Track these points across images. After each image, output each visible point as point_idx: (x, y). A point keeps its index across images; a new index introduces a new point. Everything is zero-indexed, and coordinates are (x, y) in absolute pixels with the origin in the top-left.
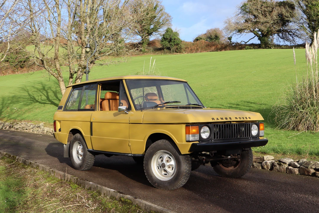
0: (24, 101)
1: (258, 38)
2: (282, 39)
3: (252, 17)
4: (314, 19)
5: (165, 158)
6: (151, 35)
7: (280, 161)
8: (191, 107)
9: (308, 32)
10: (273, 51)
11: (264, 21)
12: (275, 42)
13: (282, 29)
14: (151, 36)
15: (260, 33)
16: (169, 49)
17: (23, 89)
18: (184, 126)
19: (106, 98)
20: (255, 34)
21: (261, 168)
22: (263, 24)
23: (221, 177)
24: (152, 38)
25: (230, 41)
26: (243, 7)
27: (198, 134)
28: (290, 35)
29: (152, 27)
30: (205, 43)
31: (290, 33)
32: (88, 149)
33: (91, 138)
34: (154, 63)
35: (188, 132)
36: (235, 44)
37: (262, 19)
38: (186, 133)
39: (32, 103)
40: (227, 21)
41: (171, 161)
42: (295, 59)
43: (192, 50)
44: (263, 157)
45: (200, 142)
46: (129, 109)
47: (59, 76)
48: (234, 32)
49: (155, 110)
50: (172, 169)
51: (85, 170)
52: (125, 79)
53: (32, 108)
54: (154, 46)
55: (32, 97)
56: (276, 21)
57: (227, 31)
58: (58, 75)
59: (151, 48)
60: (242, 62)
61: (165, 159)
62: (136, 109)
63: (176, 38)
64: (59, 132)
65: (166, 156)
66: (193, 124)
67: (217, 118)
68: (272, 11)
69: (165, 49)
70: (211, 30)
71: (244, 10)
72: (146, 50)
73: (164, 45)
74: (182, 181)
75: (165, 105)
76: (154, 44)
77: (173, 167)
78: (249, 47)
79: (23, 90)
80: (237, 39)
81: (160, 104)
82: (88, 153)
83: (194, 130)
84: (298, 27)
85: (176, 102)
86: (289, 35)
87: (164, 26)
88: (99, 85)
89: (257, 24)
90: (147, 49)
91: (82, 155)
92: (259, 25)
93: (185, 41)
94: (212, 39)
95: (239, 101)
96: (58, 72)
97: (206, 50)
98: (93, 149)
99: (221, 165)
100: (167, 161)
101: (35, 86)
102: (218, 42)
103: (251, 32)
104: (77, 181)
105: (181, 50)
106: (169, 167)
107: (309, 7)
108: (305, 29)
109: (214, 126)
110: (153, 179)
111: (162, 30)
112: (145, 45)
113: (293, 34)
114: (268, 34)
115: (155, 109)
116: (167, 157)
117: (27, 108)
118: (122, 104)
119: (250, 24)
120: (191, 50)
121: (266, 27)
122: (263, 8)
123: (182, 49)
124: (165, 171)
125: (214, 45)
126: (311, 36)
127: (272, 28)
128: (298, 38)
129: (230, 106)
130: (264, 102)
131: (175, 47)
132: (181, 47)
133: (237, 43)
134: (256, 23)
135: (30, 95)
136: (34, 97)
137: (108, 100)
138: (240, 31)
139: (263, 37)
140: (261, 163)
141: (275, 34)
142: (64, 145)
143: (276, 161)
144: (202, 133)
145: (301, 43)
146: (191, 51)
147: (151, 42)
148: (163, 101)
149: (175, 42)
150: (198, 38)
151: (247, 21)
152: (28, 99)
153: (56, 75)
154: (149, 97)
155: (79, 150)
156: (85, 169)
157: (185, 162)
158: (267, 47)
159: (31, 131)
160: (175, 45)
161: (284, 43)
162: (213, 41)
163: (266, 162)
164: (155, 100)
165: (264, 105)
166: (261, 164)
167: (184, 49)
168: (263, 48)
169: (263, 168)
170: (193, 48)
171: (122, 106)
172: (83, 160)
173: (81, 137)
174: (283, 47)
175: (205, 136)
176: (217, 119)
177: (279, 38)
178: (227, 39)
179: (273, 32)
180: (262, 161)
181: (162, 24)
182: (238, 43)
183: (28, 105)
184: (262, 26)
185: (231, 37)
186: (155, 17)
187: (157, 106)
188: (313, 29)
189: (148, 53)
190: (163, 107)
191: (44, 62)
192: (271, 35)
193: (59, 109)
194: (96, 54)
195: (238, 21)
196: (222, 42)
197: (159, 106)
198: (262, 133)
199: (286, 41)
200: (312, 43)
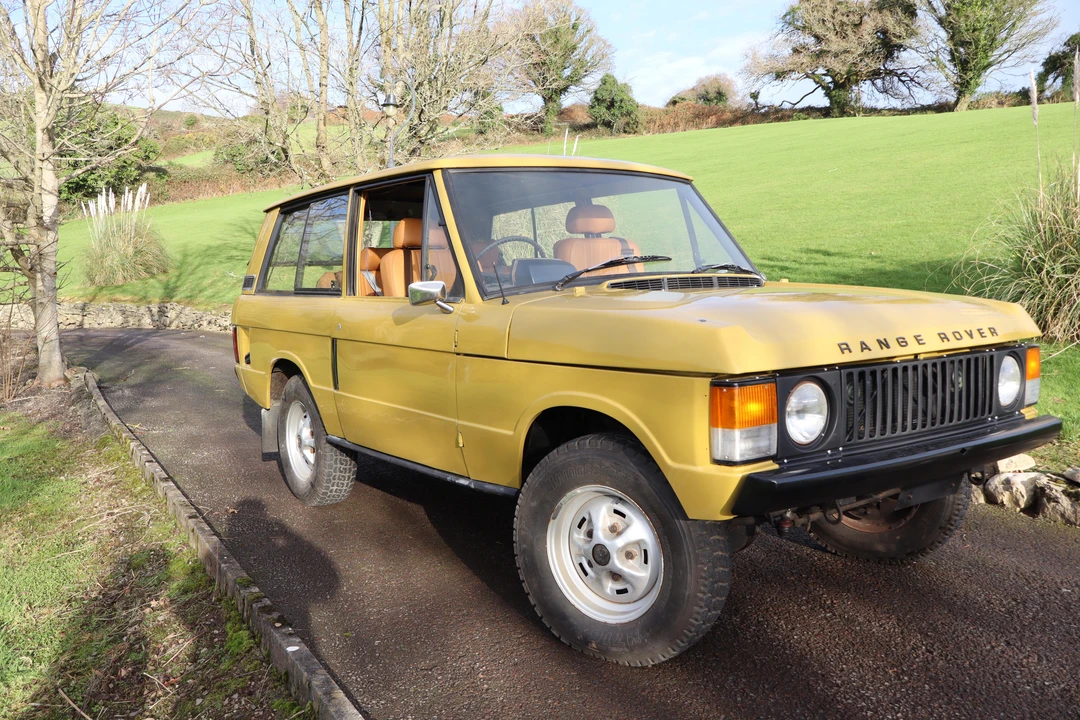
1: (824, 92)
2: (882, 93)
3: (811, 40)
4: (967, 40)
5: (599, 518)
6: (566, 93)
9: (950, 73)
10: (860, 120)
11: (841, 48)
12: (866, 101)
13: (882, 68)
14: (564, 95)
15: (829, 79)
16: (608, 125)
18: (703, 386)
19: (396, 245)
20: (817, 83)
21: (982, 500)
22: (836, 55)
25: (756, 102)
26: (788, 17)
27: (775, 426)
28: (903, 82)
29: (569, 74)
30: (694, 108)
31: (903, 78)
32: (327, 435)
33: (334, 397)
35: (722, 417)
36: (766, 108)
37: (835, 44)
40: (748, 51)
43: (662, 125)
45: (781, 465)
46: (457, 291)
48: (765, 80)
49: (566, 297)
50: (646, 562)
54: (573, 119)
56: (871, 47)
57: (749, 77)
59: (566, 125)
60: (794, 148)
62: (483, 293)
63: (625, 98)
64: (248, 366)
67: (863, 343)
68: (860, 23)
69: (599, 127)
70: (707, 78)
71: (790, 24)
72: (554, 130)
73: (597, 115)
76: (571, 115)
77: (646, 552)
78: (801, 115)
81: (588, 270)
82: (329, 448)
83: (753, 406)
84: (923, 60)
85: (654, 259)
86: (900, 83)
87: (596, 70)
89: (822, 57)
90: (556, 126)
92: (828, 60)
94: (709, 100)
97: (698, 127)
98: (344, 438)
102: (725, 107)
103: (807, 77)
105: (637, 127)
106: (629, 555)
107: (955, 9)
108: (941, 67)
111: (592, 81)
112: (553, 119)
113: (912, 80)
114: (849, 81)
115: (567, 291)
118: (434, 270)
119: (804, 59)
120: (660, 127)
121: (844, 63)
122: (839, 17)
123: (640, 126)
124: (616, 576)
125: (714, 114)
126: (958, 83)
127: (860, 65)
128: (921, 90)
131: (624, 120)
132: (637, 119)
133: (773, 106)
134: (821, 54)
137: (401, 251)
138: (780, 75)
139: (837, 91)
140: (984, 483)
141: (866, 82)
142: (263, 410)
144: (790, 415)
145: (930, 103)
146: (662, 128)
147: (566, 111)
149: (622, 107)
150: (677, 99)
151: (798, 50)
155: (302, 431)
158: (846, 115)
160: (622, 115)
161: (886, 102)
162: (713, 104)
167: (645, 124)
168: (836, 117)
169: (991, 499)
170: (665, 123)
172: (319, 467)
173: (305, 389)
176: (864, 347)
177: (876, 91)
178: (748, 97)
179: (861, 77)
181: (591, 66)
184: (836, 62)
185: (759, 92)
186: (574, 48)
187: (572, 280)
188: (963, 65)
189: (559, 135)
190: (600, 283)
191: (290, 153)
192: (857, 85)
193: (245, 286)
194: (422, 132)
195: (775, 52)
196: (733, 105)
197: (583, 279)
198: (1033, 390)
199: (891, 99)
200: (958, 100)
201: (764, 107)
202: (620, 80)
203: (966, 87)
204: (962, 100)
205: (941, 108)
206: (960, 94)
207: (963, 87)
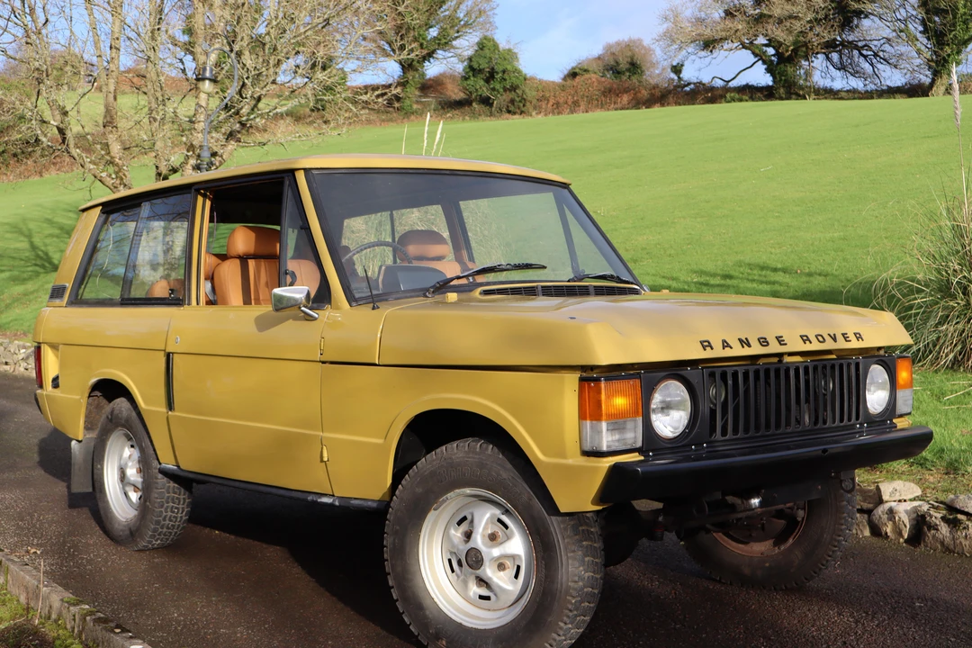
0: (13, 266)
1: (765, 66)
2: (839, 69)
3: (747, 2)
4: (942, 7)
5: (480, 522)
6: (432, 60)
7: (951, 508)
8: (592, 290)
9: (923, 48)
10: (810, 105)
11: (787, 13)
12: (819, 79)
13: (839, 38)
14: (429, 61)
15: (771, 51)
16: (486, 102)
17: (15, 227)
18: (571, 381)
19: (233, 253)
20: (755, 55)
21: (867, 533)
22: (780, 21)
23: (718, 586)
24: (432, 69)
25: (679, 77)
27: (640, 420)
28: (865, 57)
29: (435, 34)
30: (599, 82)
31: (864, 52)
32: (160, 464)
33: (167, 418)
34: (438, 136)
35: (590, 410)
36: (692, 86)
37: (780, 7)
38: (582, 416)
39: (37, 274)
40: (667, 13)
41: (508, 538)
42: (958, 105)
43: (557, 105)
44: (878, 489)
45: (646, 456)
46: (322, 297)
47: (120, 184)
48: (690, 50)
49: (437, 303)
50: (516, 576)
51: (153, 549)
52: (304, 169)
53: (37, 291)
54: (441, 93)
55: (40, 253)
56: (823, 12)
57: (669, 46)
58: (117, 177)
59: (430, 100)
61: (481, 530)
62: (351, 299)
63: (509, 67)
64: (55, 390)
65: (488, 515)
66: (616, 372)
67: (724, 341)
69: (474, 104)
70: (618, 44)
72: (415, 106)
73: (472, 89)
74: (561, 633)
75: (480, 279)
76: (439, 88)
77: (519, 568)
78: (737, 96)
79: (16, 232)
80: (700, 69)
81: (459, 278)
82: (161, 479)
83: (619, 400)
84: (888, 31)
85: (528, 266)
86: (862, 59)
87: (471, 31)
88: (200, 199)
89: (762, 23)
90: (417, 102)
91: (140, 486)
92: (770, 27)
93: (538, 77)
94: (619, 73)
95: (730, 264)
96: (116, 169)
97: (602, 106)
98: (178, 467)
99: (720, 537)
100: (493, 537)
101: (56, 220)
102: (640, 82)
103: (744, 47)
104: (83, 628)
105: (524, 106)
106: (501, 567)
108: (912, 40)
109: (712, 375)
110: (425, 617)
111: (466, 44)
112: (413, 92)
113: (876, 55)
114: (796, 54)
115: (438, 298)
116: (490, 520)
117: (19, 289)
118: (293, 275)
119: (740, 24)
120: (555, 106)
121: (790, 31)
123: (528, 104)
124: (482, 581)
125: (626, 91)
126: (932, 60)
127: (810, 35)
128: (887, 68)
129: (702, 280)
130: (819, 267)
131: (507, 97)
132: (525, 96)
133: (700, 83)
134: (760, 19)
135: (33, 247)
136: (46, 254)
137: (238, 261)
138: (709, 44)
139: (782, 66)
140: (869, 512)
141: (819, 56)
142: (73, 443)
143: (936, 508)
144: (654, 410)
145: (899, 84)
146: (558, 107)
147: (431, 82)
148: (470, 265)
149: (505, 80)
150: (577, 70)
151: (731, 13)
152: (27, 260)
153: (108, 179)
154: (412, 249)
155: (126, 464)
156: (150, 542)
157: (573, 548)
158: (794, 96)
159: (22, 369)
160: (505, 90)
161: (844, 82)
162: (624, 78)
163: (891, 512)
164: (439, 258)
165: (821, 278)
166: (866, 516)
167: (534, 101)
168: (781, 99)
169: (876, 531)
170: (561, 101)
171: (291, 284)
172: (144, 507)
173: (134, 414)
174: (843, 94)
175: (670, 424)
176: (726, 345)
177: (831, 67)
178: (669, 70)
179: (812, 49)
180: (871, 506)
181: (466, 25)
182: (704, 85)
183: (23, 281)
184: (780, 30)
185: (682, 65)
187: (443, 286)
188: (938, 37)
189: (421, 114)
190: (471, 291)
191: (69, 135)
192: (807, 59)
193: (52, 297)
194: (244, 110)
195: (703, 16)
196: (651, 81)
197: (454, 286)
198: (904, 400)
199: (851, 77)
200: (933, 81)
201: (689, 84)
202: (503, 45)
203: (943, 66)
204: (939, 82)
205: (915, 91)
206: (936, 74)
207: (939, 66)
